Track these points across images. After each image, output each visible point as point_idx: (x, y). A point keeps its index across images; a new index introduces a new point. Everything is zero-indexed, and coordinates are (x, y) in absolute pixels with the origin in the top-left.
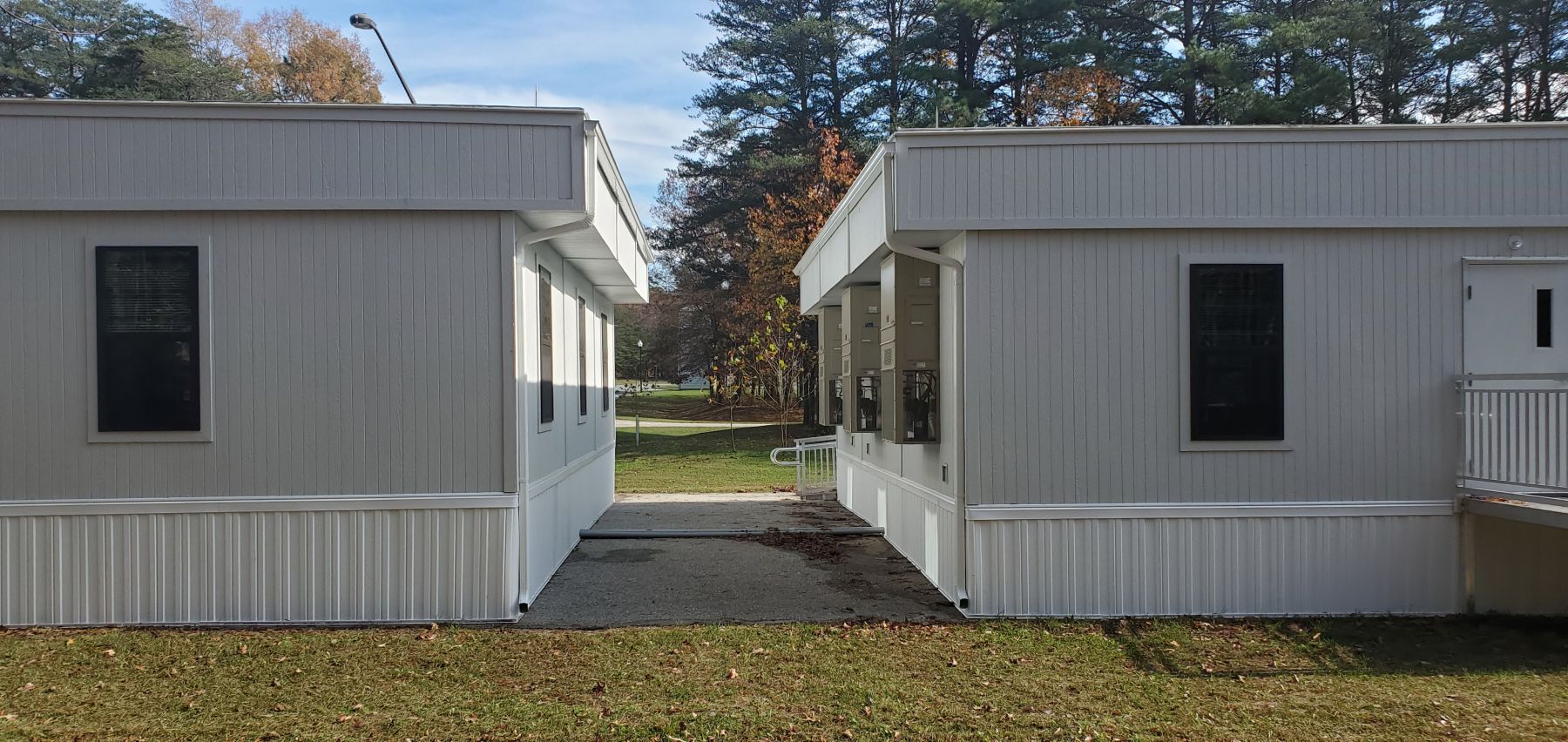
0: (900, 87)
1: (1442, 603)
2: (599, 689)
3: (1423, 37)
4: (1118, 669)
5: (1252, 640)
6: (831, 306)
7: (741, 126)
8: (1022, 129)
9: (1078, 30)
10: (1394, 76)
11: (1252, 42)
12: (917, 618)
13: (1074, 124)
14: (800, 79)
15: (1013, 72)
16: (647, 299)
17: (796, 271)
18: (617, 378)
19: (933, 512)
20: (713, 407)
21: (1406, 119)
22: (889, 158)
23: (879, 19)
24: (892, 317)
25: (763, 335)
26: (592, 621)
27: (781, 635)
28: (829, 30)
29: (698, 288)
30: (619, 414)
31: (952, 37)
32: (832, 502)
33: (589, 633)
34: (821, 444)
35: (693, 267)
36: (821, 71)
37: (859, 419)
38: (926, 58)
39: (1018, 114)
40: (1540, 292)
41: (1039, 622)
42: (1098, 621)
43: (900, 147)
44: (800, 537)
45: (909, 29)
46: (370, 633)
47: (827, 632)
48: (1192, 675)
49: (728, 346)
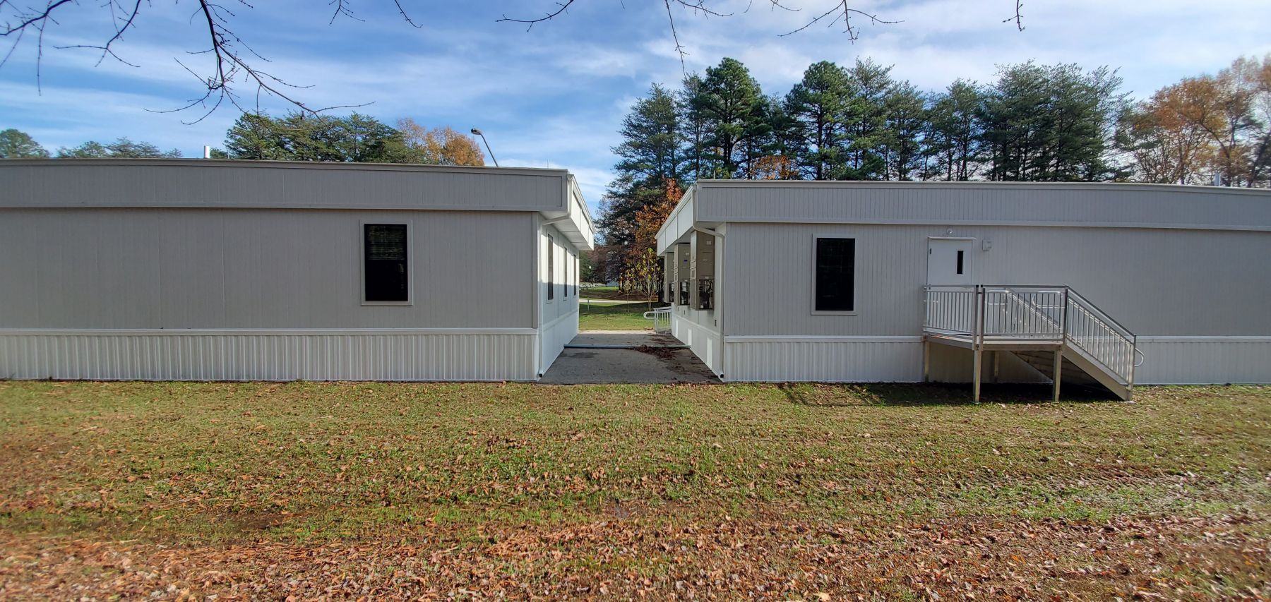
0: (700, 162)
1: (916, 379)
2: (571, 409)
3: (916, 146)
4: (784, 402)
5: (837, 391)
6: (670, 253)
7: (634, 177)
8: (750, 181)
9: (774, 140)
10: (904, 161)
11: (846, 146)
12: (702, 382)
13: (772, 179)
14: (658, 157)
15: (747, 157)
16: (593, 249)
17: (656, 238)
18: (580, 281)
19: (710, 339)
20: (621, 294)
22: (694, 192)
23: (691, 134)
24: (695, 258)
25: (641, 264)
26: (569, 382)
27: (647, 388)
28: (671, 138)
29: (615, 244)
30: (580, 297)
31: (722, 142)
32: (669, 335)
33: (567, 386)
34: (664, 310)
35: (613, 235)
36: (668, 155)
37: (681, 299)
38: (711, 151)
39: (749, 175)
40: (959, 252)
41: (752, 384)
42: (776, 384)
43: (699, 187)
44: (655, 348)
45: (704, 138)
46: (478, 384)
47: (665, 387)
48: (813, 405)
49: (627, 268)
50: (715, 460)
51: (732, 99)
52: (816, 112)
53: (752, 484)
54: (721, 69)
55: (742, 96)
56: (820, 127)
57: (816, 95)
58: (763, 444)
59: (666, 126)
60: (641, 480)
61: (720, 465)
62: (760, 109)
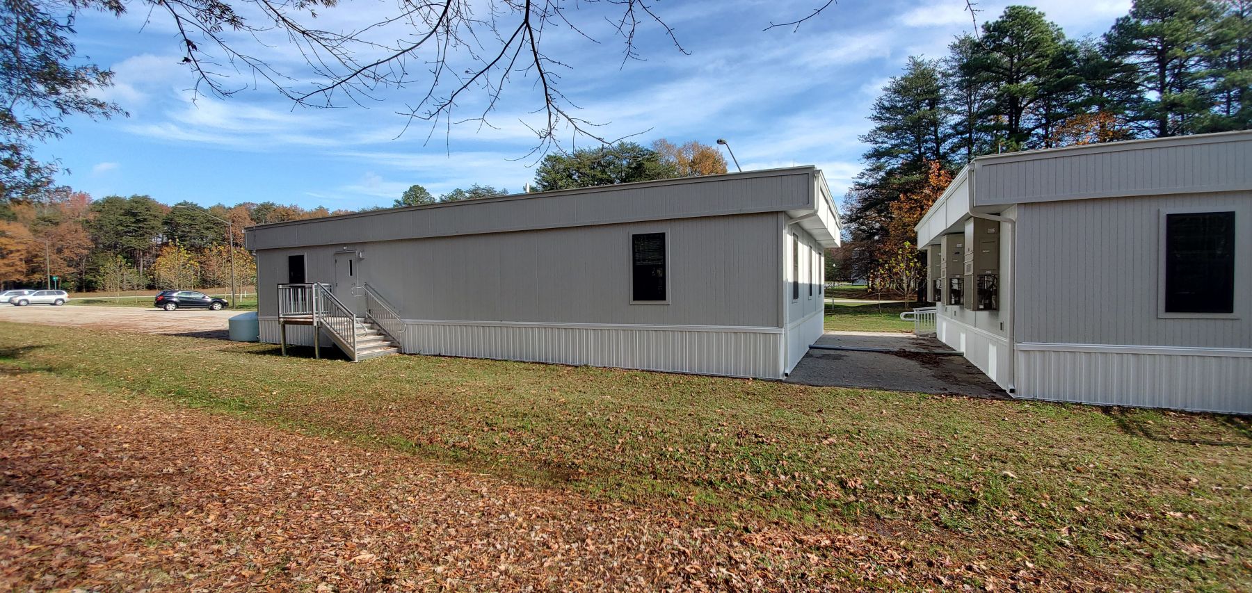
0: (974, 136)
2: (820, 411)
4: (1111, 432)
5: (1205, 425)
6: (935, 245)
7: (886, 164)
9: (1087, 94)
11: (1209, 86)
12: (984, 396)
13: (1085, 143)
14: (917, 138)
15: (1044, 121)
16: (840, 246)
17: (915, 229)
18: (827, 279)
19: (993, 345)
20: (871, 293)
22: (971, 172)
23: (962, 105)
24: (972, 249)
25: (897, 259)
26: (817, 383)
27: (908, 397)
28: (935, 115)
29: (863, 239)
30: (826, 296)
31: (1006, 108)
32: (934, 339)
33: (815, 388)
34: (928, 311)
35: (860, 230)
36: (929, 134)
37: (951, 298)
38: (989, 121)
39: (1047, 142)
41: (1059, 403)
42: (1098, 406)
43: (977, 165)
44: (918, 354)
45: (979, 107)
47: (933, 398)
48: (1162, 440)
49: (879, 265)
50: (1008, 492)
51: (1020, 55)
52: (1155, 48)
53: (1064, 530)
54: (1003, 22)
55: (1036, 47)
56: (1163, 67)
57: (1153, 26)
58: (1080, 482)
59: (927, 101)
60: (906, 499)
61: (1014, 499)
62: (1064, 57)
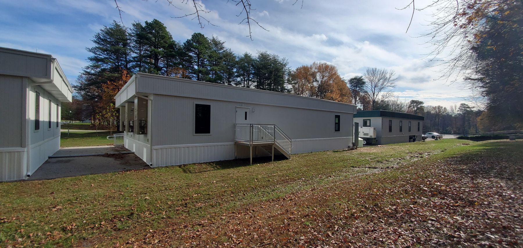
0: (142, 64)
1: (232, 158)
2: (52, 193)
4: (181, 173)
5: (204, 166)
6: (123, 106)
8: (168, 77)
9: (179, 61)
10: (229, 78)
11: (209, 69)
12: (141, 169)
13: (178, 77)
14: (117, 58)
15: (166, 66)
16: (71, 101)
17: (114, 98)
18: (62, 119)
19: (145, 148)
20: (93, 127)
21: (231, 85)
22: (136, 78)
23: (137, 50)
24: (137, 109)
25: (106, 111)
26: (51, 177)
27: (106, 175)
28: (125, 50)
29: (89, 100)
30: (62, 128)
31: (154, 57)
32: (123, 147)
33: (50, 180)
34: (120, 135)
35: (87, 95)
36: (123, 58)
37: (129, 130)
38: (148, 60)
39: (167, 74)
40: (246, 112)
41: (167, 167)
42: (178, 166)
43: (138, 76)
44: (114, 155)
45: (144, 53)
47: (119, 174)
48: (194, 173)
49: (96, 113)
50: (146, 205)
51: (158, 39)
52: (197, 53)
53: (164, 213)
54: (152, 23)
55: (163, 38)
56: (198, 59)
57: (196, 46)
58: (170, 193)
59: (122, 43)
61: (148, 207)
62: (172, 45)
